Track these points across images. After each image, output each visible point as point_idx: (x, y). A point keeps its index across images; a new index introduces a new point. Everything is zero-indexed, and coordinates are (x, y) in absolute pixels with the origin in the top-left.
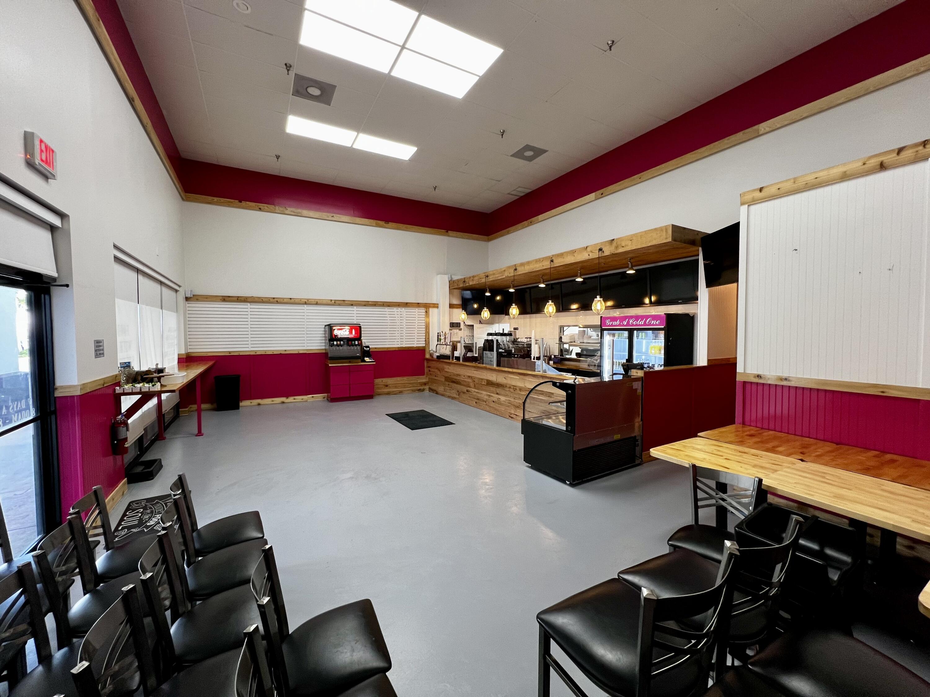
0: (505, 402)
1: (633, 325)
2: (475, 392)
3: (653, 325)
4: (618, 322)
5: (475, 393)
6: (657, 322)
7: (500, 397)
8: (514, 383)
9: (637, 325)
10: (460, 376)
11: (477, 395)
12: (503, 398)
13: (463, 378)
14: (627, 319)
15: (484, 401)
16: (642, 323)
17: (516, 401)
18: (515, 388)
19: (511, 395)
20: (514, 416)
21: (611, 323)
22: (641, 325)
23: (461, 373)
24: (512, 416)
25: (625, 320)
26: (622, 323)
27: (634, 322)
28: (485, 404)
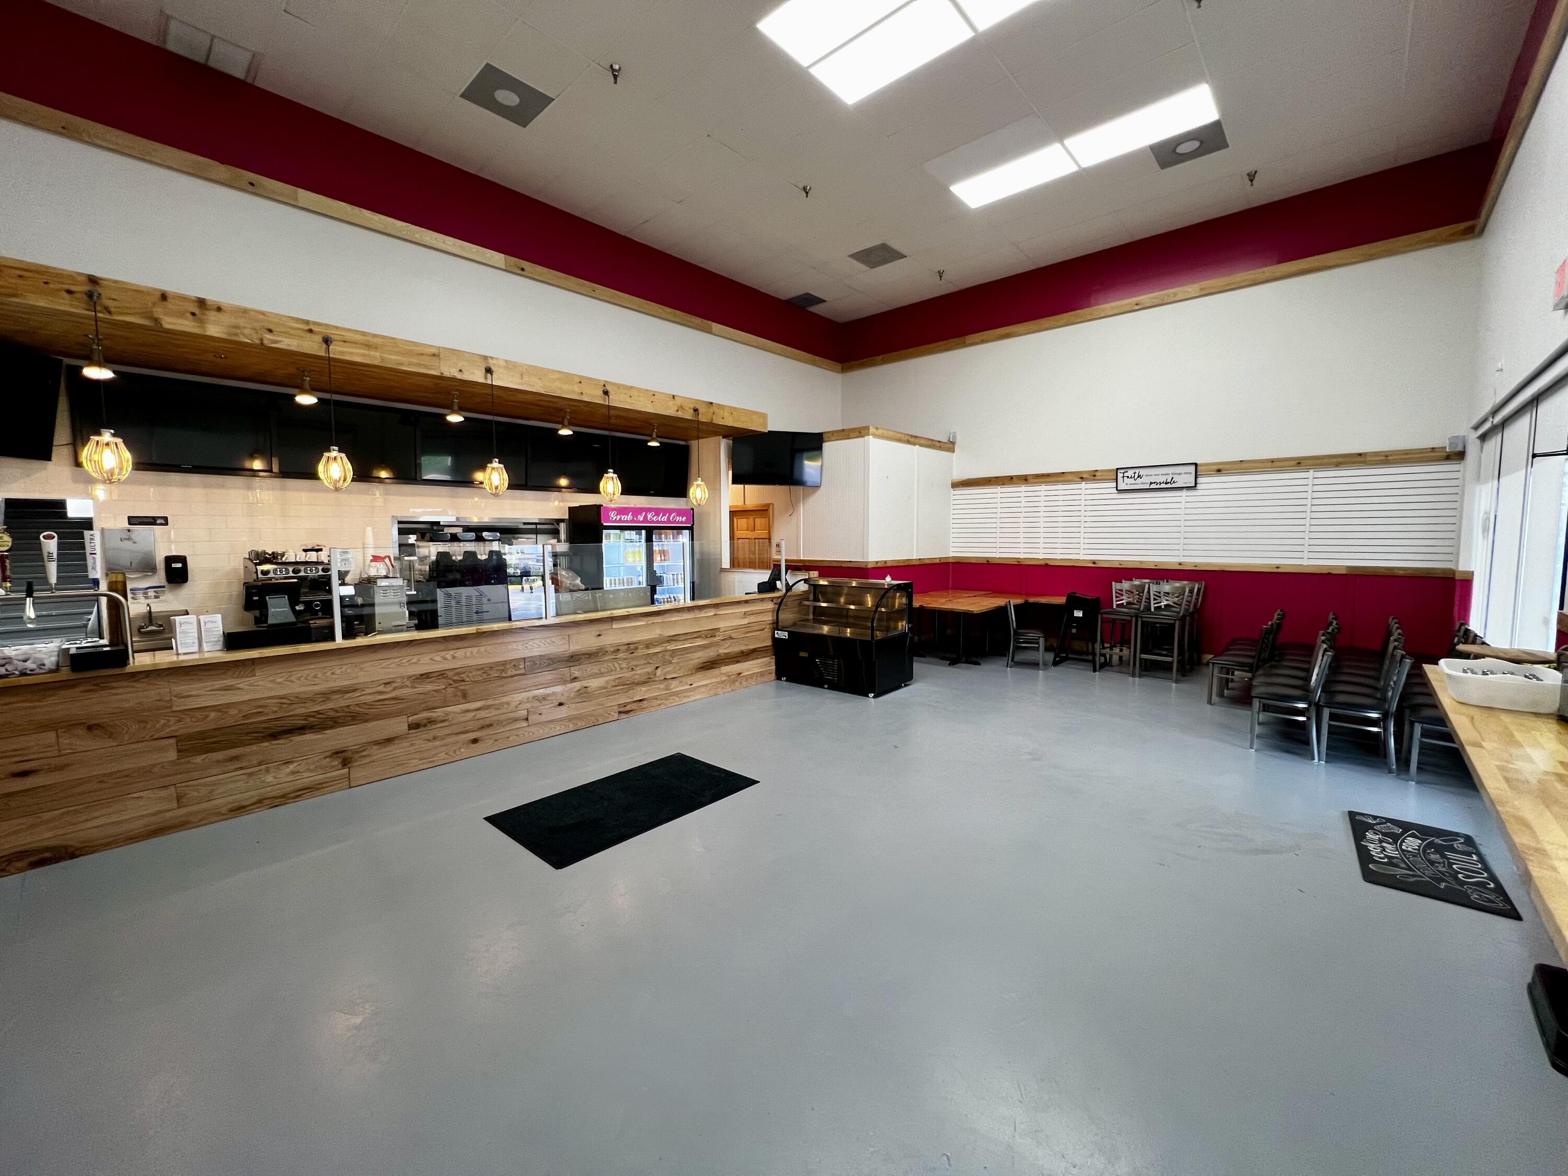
0: (606, 688)
1: (652, 522)
2: (468, 711)
3: (678, 522)
4: (630, 517)
5: (470, 715)
6: (683, 519)
7: (585, 683)
8: (626, 639)
9: (658, 522)
10: (355, 690)
11: (483, 714)
12: (594, 683)
13: (381, 693)
14: (644, 513)
15: (516, 720)
16: (665, 520)
17: (639, 672)
18: (632, 647)
19: (624, 665)
20: (634, 706)
21: (619, 517)
22: (664, 522)
23: (362, 680)
24: (628, 708)
25: (641, 514)
26: (637, 518)
27: (653, 517)
28: (524, 724)
